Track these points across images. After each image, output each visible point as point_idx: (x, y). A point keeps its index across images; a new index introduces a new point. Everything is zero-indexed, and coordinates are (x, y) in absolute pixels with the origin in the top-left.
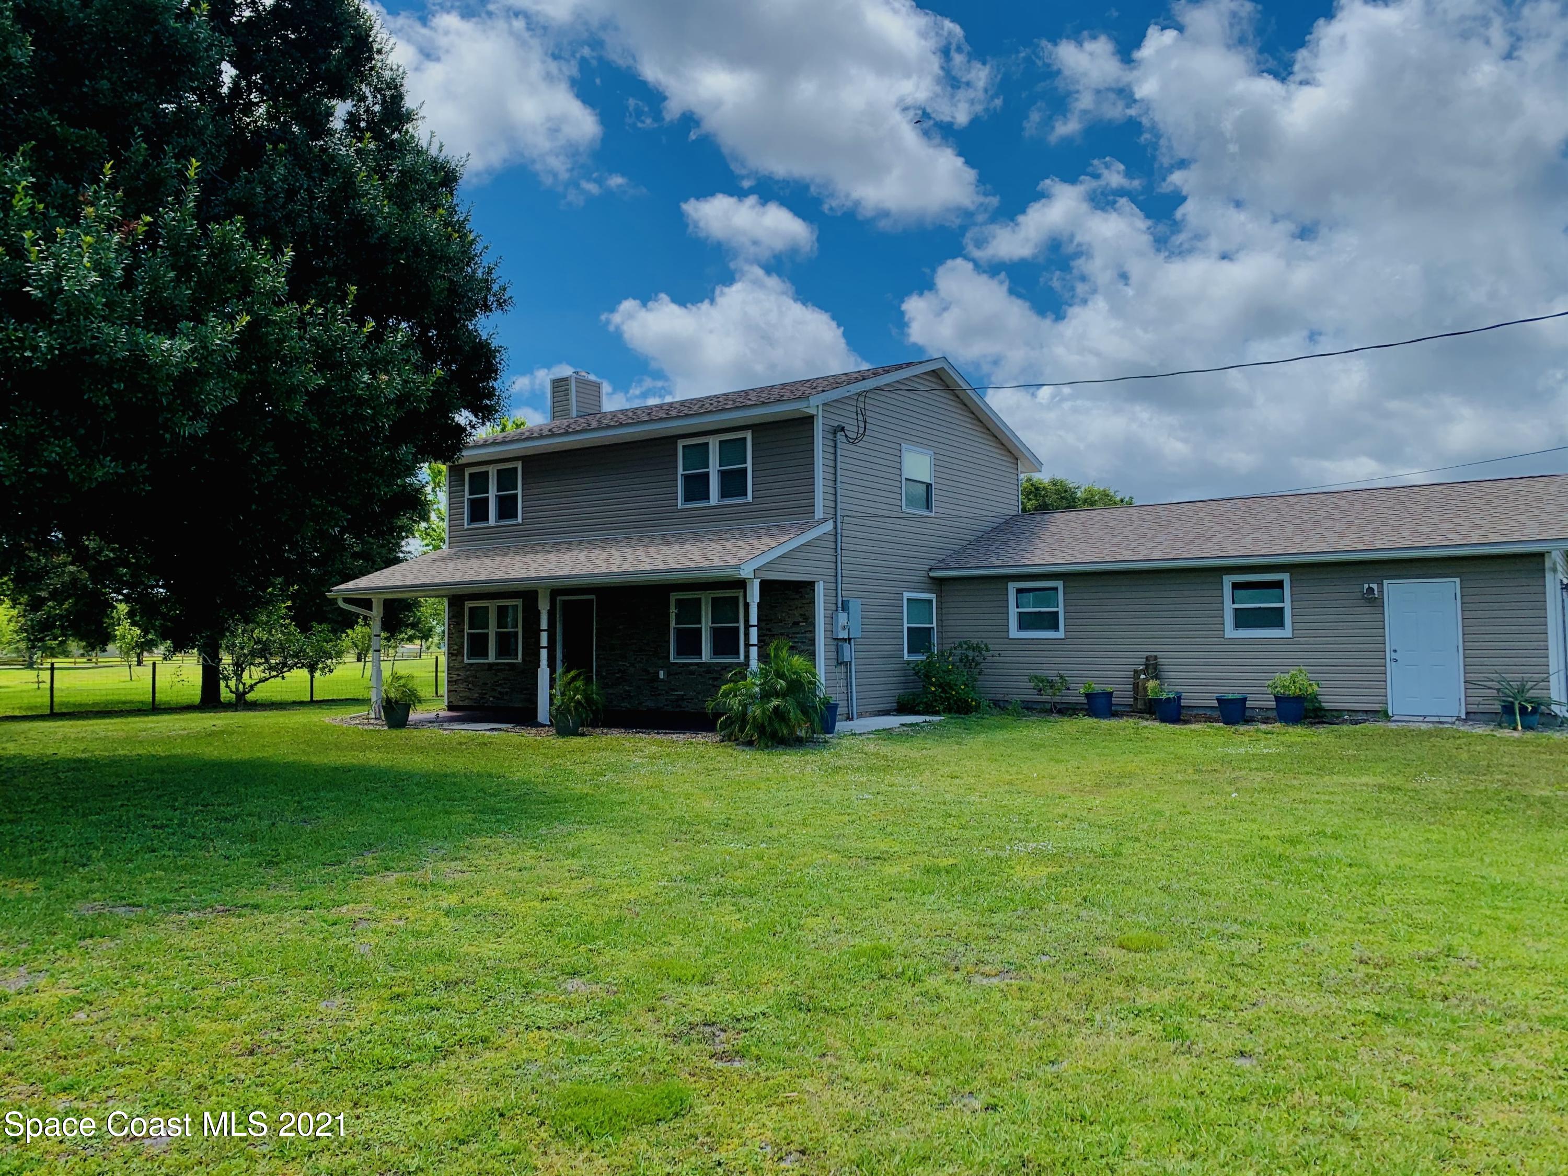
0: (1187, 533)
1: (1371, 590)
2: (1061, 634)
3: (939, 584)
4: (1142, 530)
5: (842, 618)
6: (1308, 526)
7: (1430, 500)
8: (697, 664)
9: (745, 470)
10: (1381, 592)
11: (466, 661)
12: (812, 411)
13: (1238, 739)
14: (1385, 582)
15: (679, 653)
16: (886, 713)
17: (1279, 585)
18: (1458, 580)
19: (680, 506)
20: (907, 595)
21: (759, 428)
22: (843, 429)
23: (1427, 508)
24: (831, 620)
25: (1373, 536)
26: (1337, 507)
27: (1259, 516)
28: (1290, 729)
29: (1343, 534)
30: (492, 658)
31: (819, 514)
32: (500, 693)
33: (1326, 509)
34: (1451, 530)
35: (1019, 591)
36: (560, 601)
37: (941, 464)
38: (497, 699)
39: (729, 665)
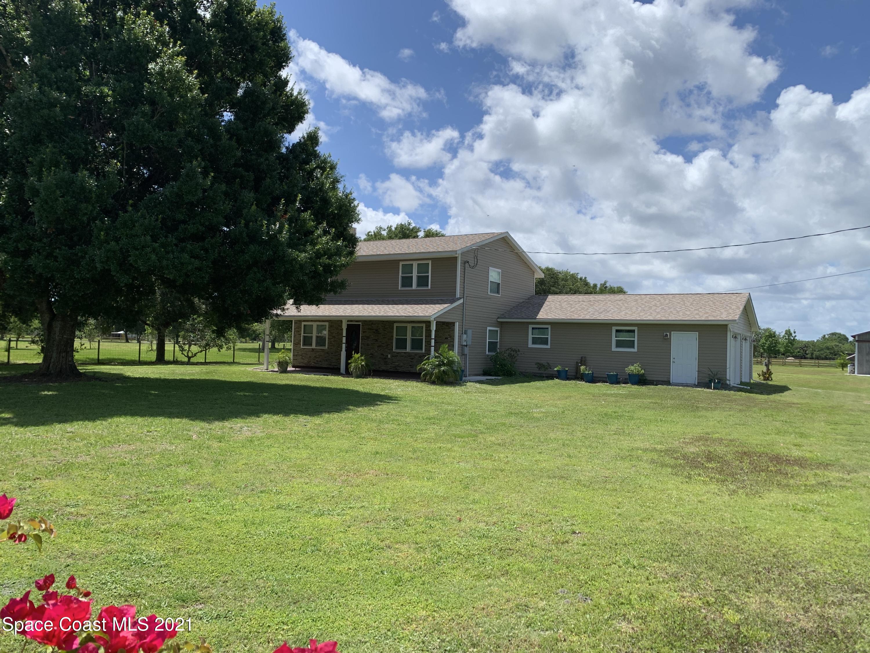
0: (600, 309)
1: (667, 335)
2: (549, 347)
3: (501, 324)
4: (583, 306)
5: (465, 336)
6: (646, 309)
7: (694, 301)
8: (405, 353)
9: (428, 276)
10: (670, 336)
11: (302, 347)
12: (457, 255)
13: (613, 388)
14: (672, 332)
15: (397, 348)
16: (479, 375)
17: (633, 331)
18: (697, 333)
19: (399, 289)
20: (488, 328)
21: (433, 260)
22: (468, 262)
23: (691, 304)
24: (460, 337)
25: (669, 314)
26: (660, 301)
27: (629, 303)
28: (633, 386)
29: (658, 313)
30: (314, 346)
31: (458, 295)
32: (317, 361)
33: (655, 302)
34: (697, 314)
35: (533, 328)
36: (348, 325)
37: (503, 275)
38: (316, 363)
39: (418, 353)
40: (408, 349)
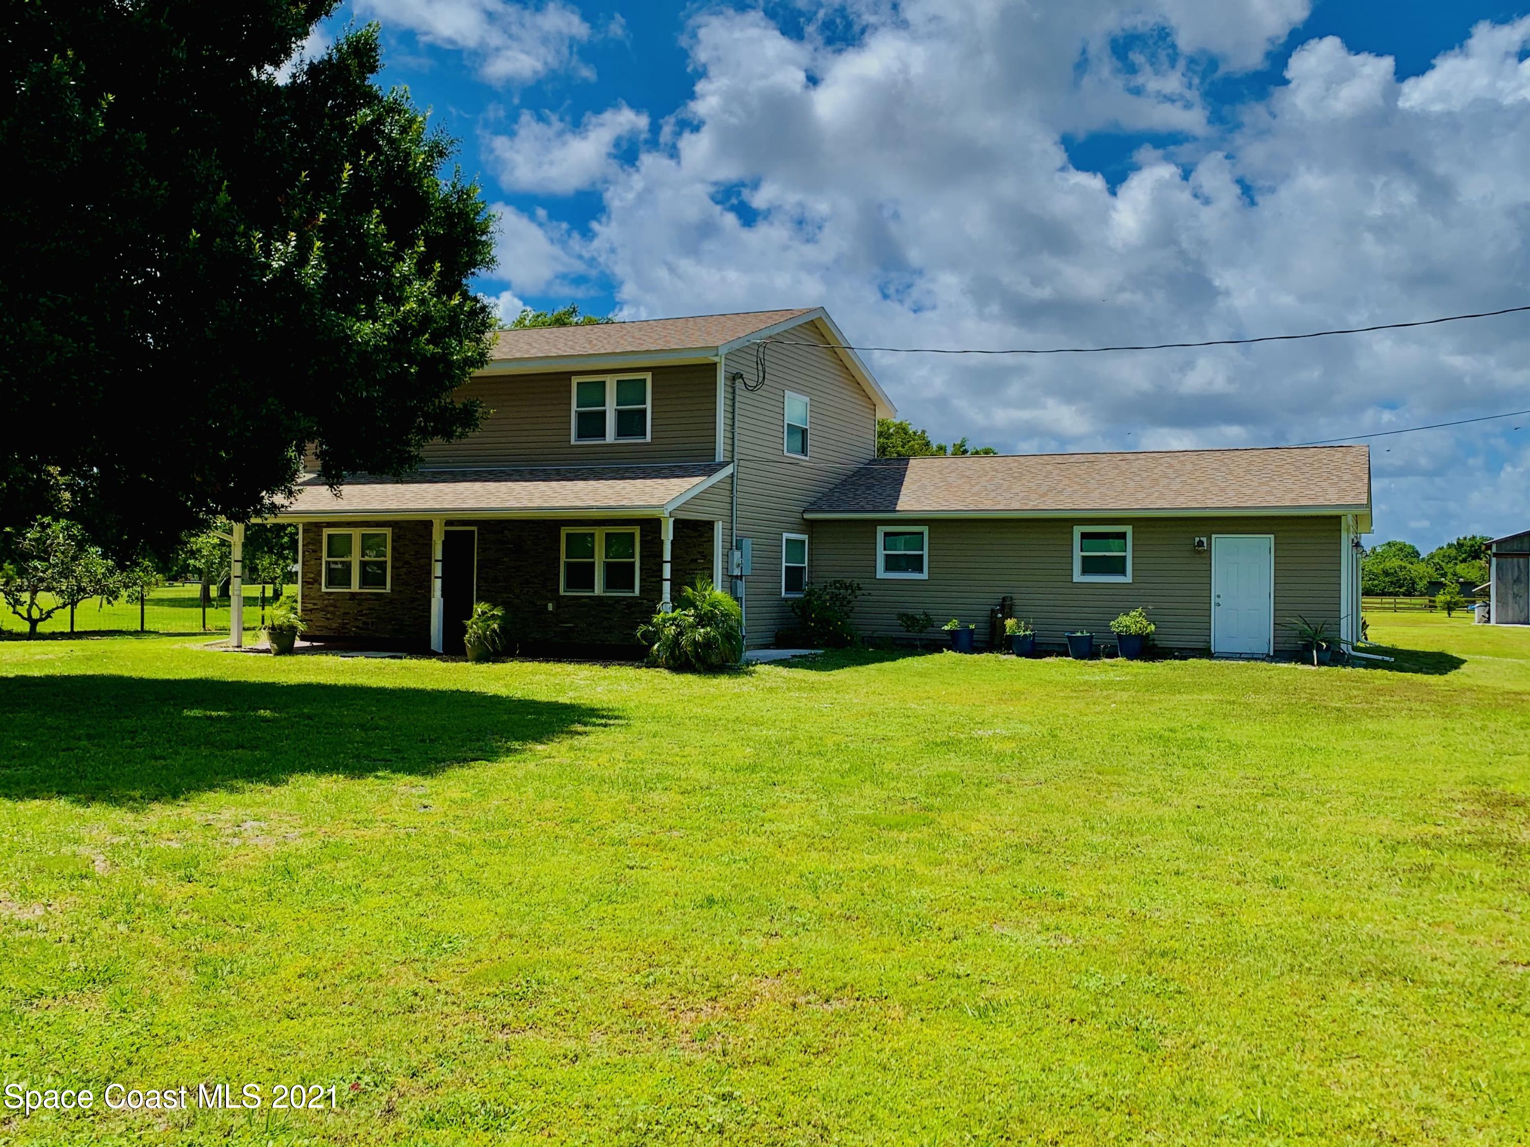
0: (1039, 485)
1: (1201, 543)
2: (924, 576)
3: (811, 526)
4: (996, 480)
5: (737, 554)
6: (1146, 484)
7: (1250, 464)
8: (589, 598)
9: (645, 411)
10: (1210, 544)
11: (324, 589)
12: (716, 359)
13: (1089, 670)
14: (1214, 536)
15: (569, 585)
16: (766, 647)
17: (1123, 536)
18: (1272, 536)
19: (573, 442)
20: (786, 536)
21: (657, 371)
22: (741, 376)
23: (1248, 472)
24: (727, 557)
25: (1204, 495)
26: (1171, 466)
27: (1102, 472)
28: (1131, 663)
29: (1178, 493)
30: (355, 587)
31: (720, 457)
32: (365, 623)
33: (1161, 468)
34: (1269, 493)
35: (887, 534)
36: (446, 532)
37: (815, 408)
38: (361, 629)
39: (625, 598)
40: (599, 589)
